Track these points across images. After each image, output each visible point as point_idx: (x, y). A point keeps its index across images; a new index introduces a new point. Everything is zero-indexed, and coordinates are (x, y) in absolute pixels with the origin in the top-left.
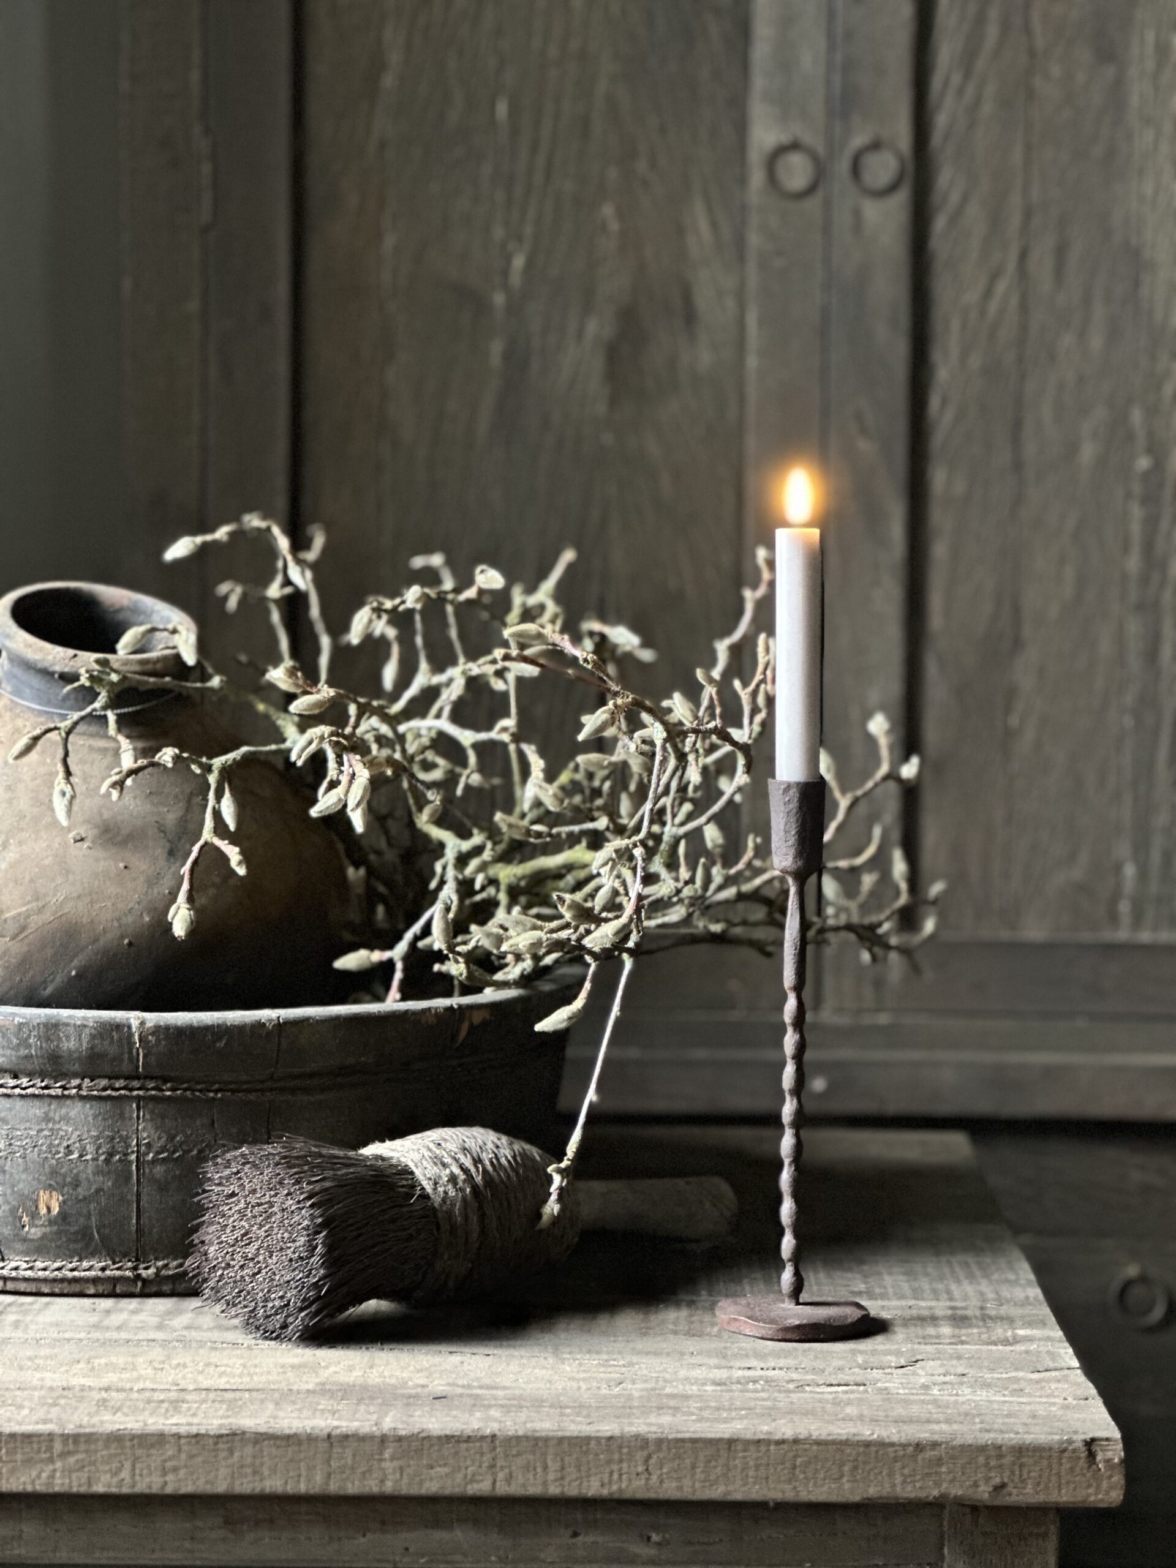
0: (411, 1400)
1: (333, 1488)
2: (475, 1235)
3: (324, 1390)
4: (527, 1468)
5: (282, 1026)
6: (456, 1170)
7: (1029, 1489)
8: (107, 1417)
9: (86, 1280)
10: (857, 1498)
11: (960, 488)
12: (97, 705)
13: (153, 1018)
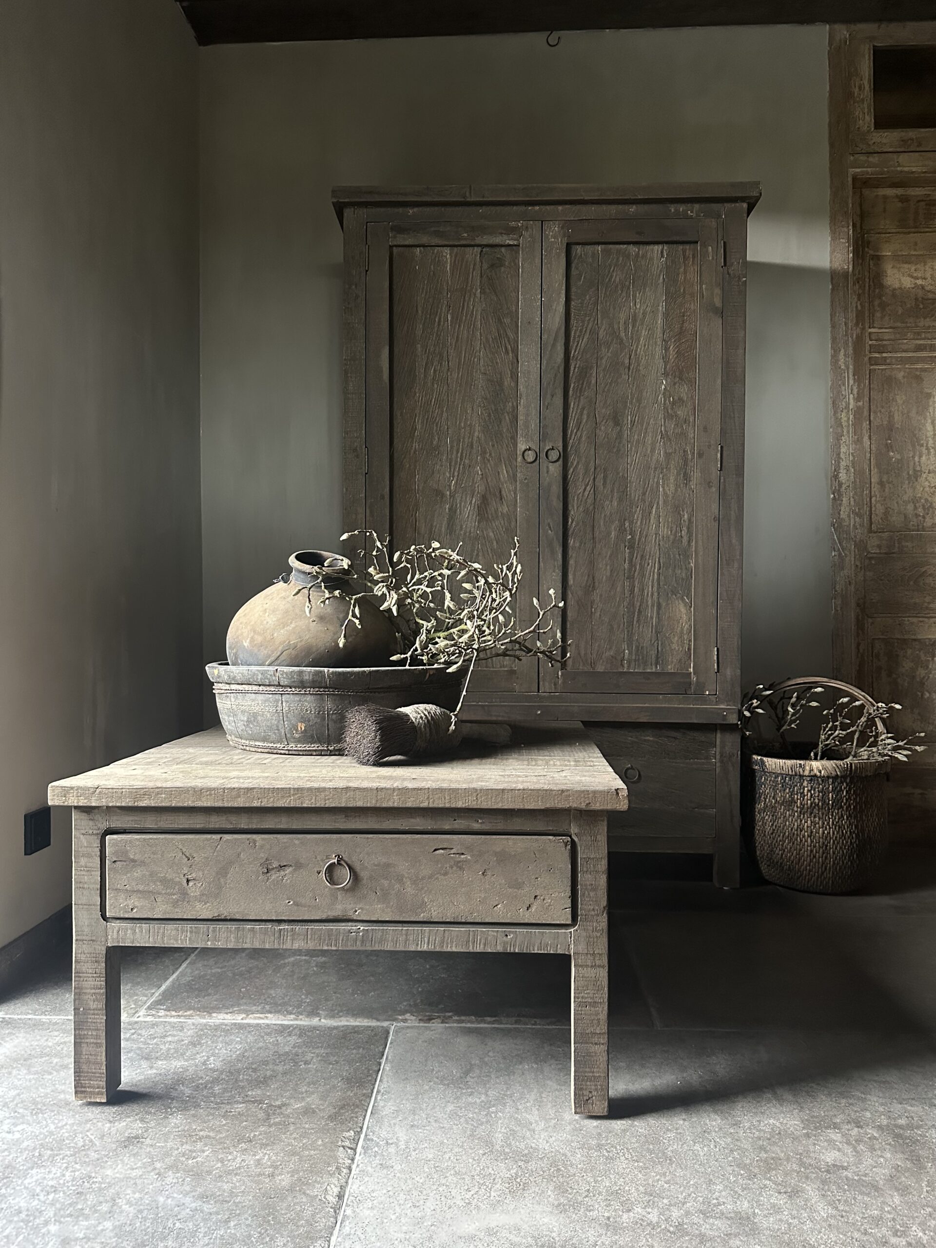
0: (404, 779)
1: (378, 805)
2: (428, 735)
3: (379, 777)
4: (439, 798)
5: (370, 672)
6: (423, 715)
7: (598, 805)
8: (308, 783)
9: (313, 750)
10: (543, 808)
11: (577, 545)
12: (319, 581)
13: (331, 670)
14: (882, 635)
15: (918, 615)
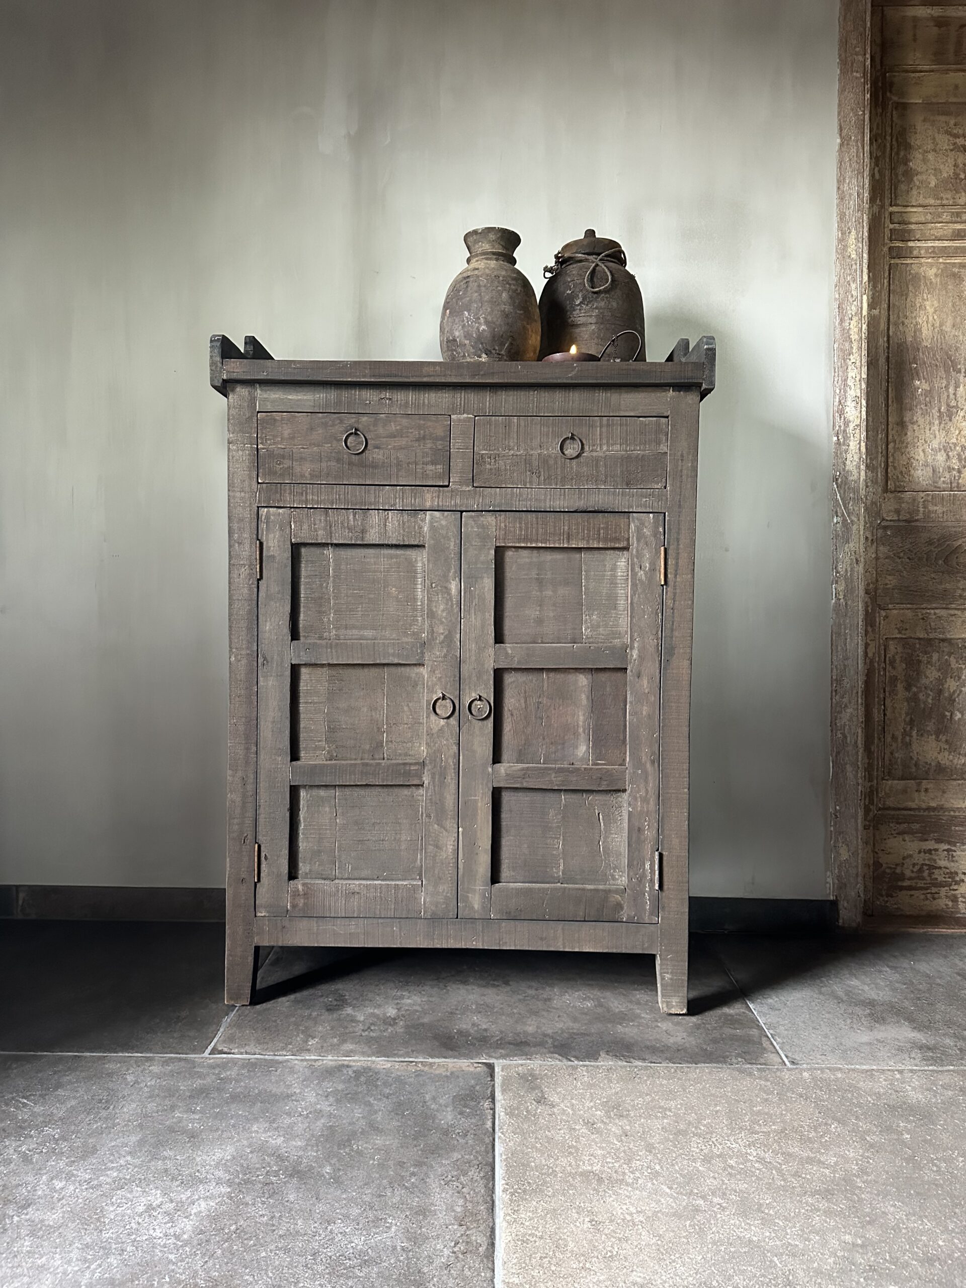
14: (900, 633)
15: (949, 606)
